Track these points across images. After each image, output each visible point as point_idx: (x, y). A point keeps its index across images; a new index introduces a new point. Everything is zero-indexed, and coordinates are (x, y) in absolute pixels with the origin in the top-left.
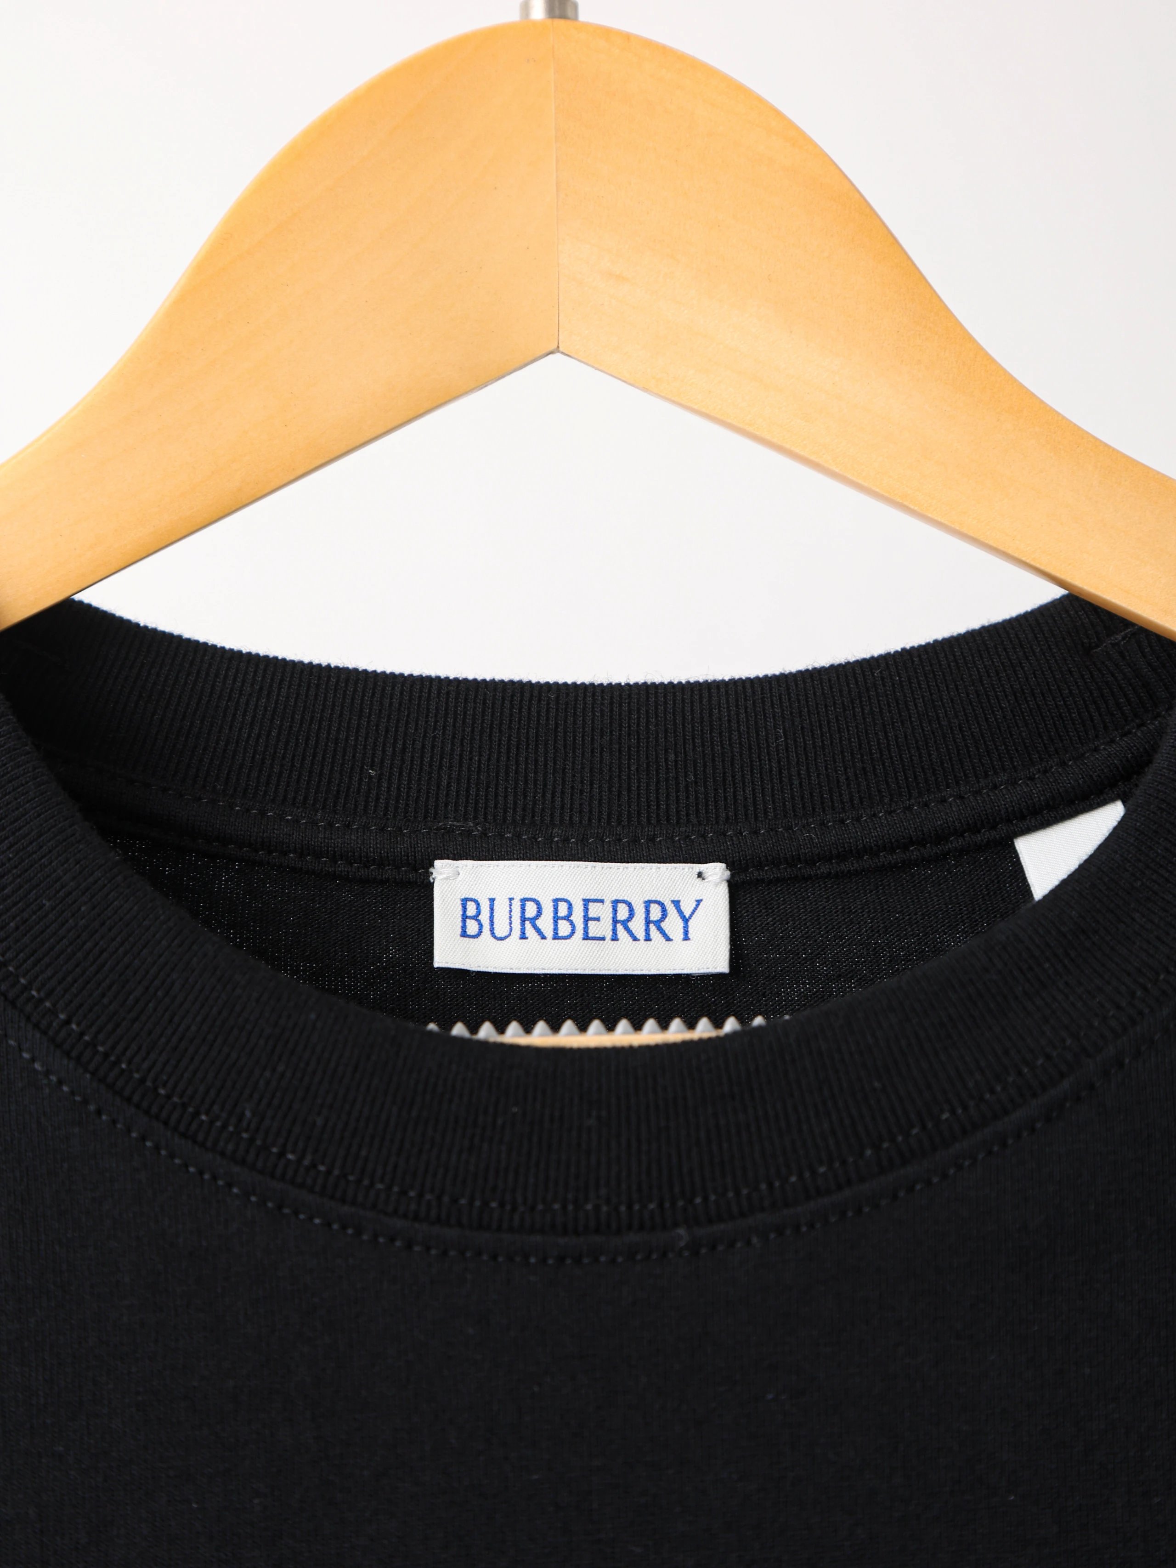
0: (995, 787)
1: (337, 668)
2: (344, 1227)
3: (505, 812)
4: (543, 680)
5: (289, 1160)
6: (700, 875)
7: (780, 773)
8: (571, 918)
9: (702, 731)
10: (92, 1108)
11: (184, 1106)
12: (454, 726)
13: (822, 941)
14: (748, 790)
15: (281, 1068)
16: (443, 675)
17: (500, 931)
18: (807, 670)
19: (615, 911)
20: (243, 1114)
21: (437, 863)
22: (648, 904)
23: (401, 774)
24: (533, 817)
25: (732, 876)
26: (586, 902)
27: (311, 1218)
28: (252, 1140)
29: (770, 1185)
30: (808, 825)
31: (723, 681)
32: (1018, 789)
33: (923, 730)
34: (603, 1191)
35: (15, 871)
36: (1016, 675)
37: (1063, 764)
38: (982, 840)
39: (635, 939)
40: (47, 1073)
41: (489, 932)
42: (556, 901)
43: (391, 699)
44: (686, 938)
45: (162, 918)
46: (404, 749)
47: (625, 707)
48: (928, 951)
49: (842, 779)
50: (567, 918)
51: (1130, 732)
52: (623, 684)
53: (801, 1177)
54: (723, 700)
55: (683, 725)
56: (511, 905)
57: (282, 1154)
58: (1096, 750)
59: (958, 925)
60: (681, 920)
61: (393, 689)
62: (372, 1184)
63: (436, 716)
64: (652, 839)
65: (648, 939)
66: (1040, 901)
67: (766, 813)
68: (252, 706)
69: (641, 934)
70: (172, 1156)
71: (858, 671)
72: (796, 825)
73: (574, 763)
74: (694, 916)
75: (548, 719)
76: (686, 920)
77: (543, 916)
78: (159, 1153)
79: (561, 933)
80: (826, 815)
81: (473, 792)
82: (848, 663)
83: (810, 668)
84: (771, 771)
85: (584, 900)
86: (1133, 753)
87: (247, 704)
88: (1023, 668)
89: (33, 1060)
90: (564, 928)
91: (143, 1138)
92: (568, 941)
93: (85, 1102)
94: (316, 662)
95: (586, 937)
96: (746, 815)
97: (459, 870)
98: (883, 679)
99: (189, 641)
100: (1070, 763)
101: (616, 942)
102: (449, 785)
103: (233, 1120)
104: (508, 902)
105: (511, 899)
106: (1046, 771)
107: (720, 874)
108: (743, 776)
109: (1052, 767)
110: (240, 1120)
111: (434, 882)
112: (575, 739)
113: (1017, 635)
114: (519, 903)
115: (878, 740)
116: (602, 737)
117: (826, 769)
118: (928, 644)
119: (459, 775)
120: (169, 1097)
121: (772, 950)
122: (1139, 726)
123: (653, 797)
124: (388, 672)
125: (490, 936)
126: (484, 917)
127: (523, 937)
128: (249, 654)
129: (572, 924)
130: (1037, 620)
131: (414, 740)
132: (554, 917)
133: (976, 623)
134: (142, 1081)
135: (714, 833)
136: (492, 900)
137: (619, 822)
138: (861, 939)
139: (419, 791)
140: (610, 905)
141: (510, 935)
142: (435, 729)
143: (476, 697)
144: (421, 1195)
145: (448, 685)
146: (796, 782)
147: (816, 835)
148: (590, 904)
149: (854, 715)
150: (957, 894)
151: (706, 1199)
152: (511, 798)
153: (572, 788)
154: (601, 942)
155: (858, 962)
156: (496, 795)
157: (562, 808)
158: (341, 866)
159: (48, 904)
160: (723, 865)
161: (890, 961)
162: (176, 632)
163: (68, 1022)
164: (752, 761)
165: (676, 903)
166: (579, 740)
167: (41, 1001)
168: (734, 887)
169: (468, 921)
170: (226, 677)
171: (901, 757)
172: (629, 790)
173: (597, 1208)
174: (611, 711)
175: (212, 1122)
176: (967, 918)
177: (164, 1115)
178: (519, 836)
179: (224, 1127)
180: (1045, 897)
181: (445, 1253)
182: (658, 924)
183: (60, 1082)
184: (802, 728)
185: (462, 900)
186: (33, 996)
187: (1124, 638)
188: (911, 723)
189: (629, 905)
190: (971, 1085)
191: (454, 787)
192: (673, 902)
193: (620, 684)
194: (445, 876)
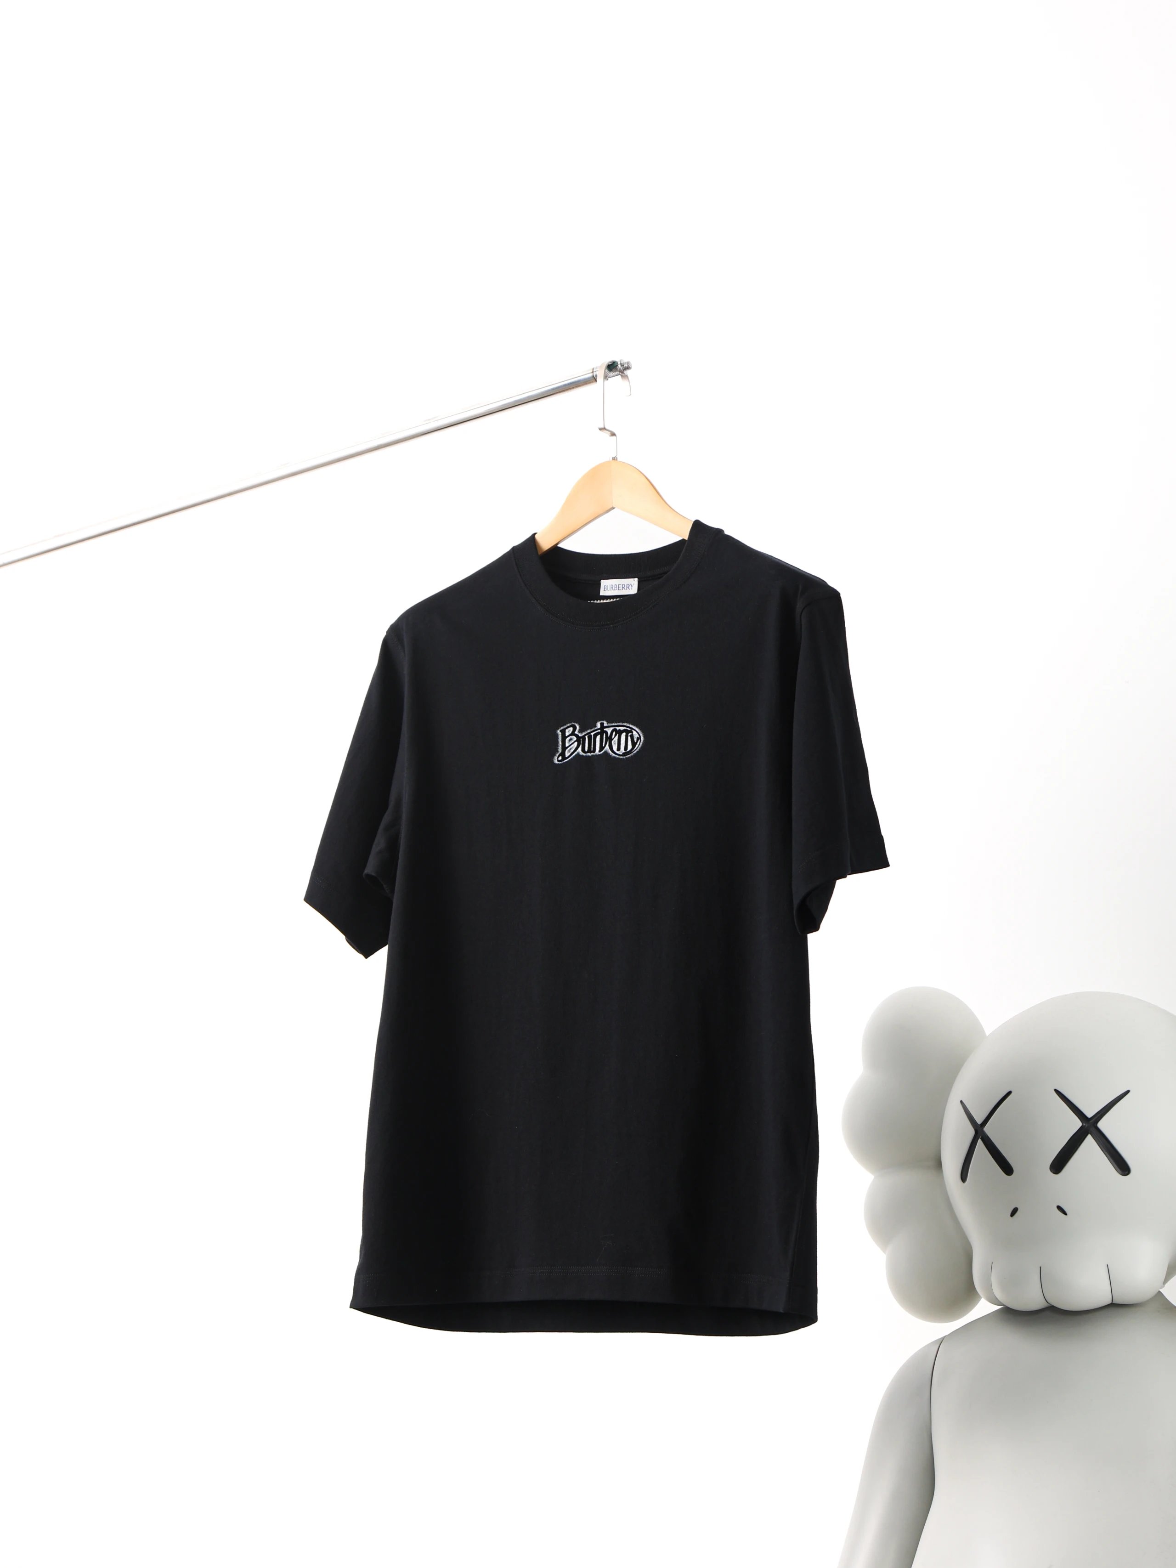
1: (591, 554)
4: (618, 554)
6: (634, 580)
9: (637, 560)
13: (648, 588)
14: (641, 568)
16: (605, 554)
18: (651, 550)
22: (626, 585)
23: (597, 568)
31: (640, 552)
42: (616, 585)
44: (632, 589)
52: (627, 554)
63: (602, 560)
64: (631, 576)
73: (621, 565)
74: (633, 586)
75: (615, 559)
80: (652, 571)
81: (608, 570)
82: (657, 549)
84: (645, 565)
85: (619, 585)
92: (618, 590)
96: (642, 571)
97: (604, 581)
98: (662, 551)
101: (622, 590)
105: (611, 585)
111: (601, 583)
116: (623, 561)
117: (652, 564)
119: (606, 568)
121: (643, 590)
123: (629, 569)
124: (598, 554)
126: (606, 588)
131: (599, 564)
132: (614, 587)
135: (638, 574)
136: (608, 585)
137: (627, 573)
138: (653, 588)
139: (599, 571)
141: (610, 590)
143: (605, 557)
146: (647, 567)
147: (649, 573)
149: (657, 556)
152: (612, 571)
153: (619, 569)
157: (618, 572)
158: (590, 582)
160: (637, 579)
163: (543, 603)
164: (642, 564)
167: (540, 601)
168: (639, 582)
172: (626, 569)
174: (625, 558)
178: (613, 576)
184: (651, 558)
185: (604, 586)
192: (630, 584)
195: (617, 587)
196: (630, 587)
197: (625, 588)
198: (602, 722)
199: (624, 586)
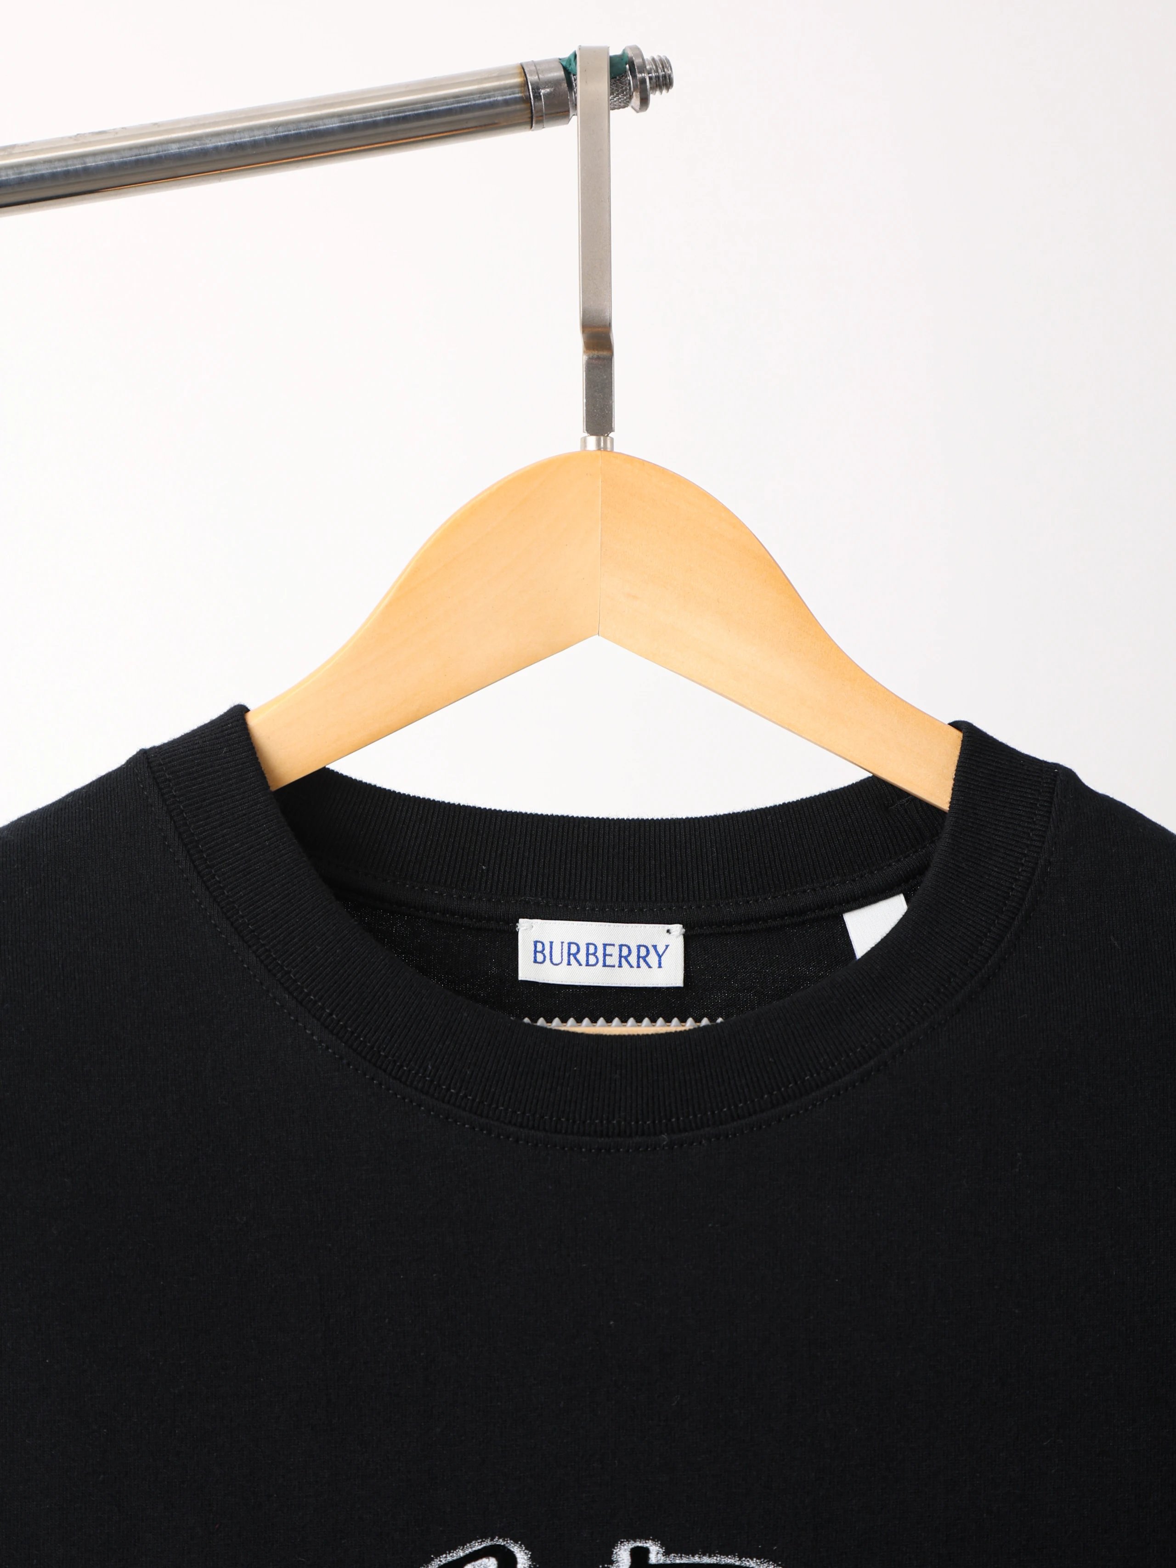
0: (834, 884)
1: (464, 806)
2: (482, 1130)
3: (559, 891)
4: (580, 815)
5: (452, 1093)
6: (668, 931)
7: (714, 873)
8: (596, 954)
9: (670, 848)
10: (345, 1061)
11: (395, 1062)
12: (530, 841)
13: (735, 970)
14: (696, 882)
15: (447, 1043)
16: (524, 812)
17: (556, 959)
18: (730, 814)
19: (621, 951)
20: (427, 1067)
21: (521, 920)
22: (639, 947)
23: (500, 868)
24: (574, 895)
25: (686, 932)
26: (605, 945)
27: (464, 1125)
28: (432, 1081)
29: (713, 1113)
30: (729, 903)
31: (682, 819)
32: (846, 886)
33: (794, 851)
34: (623, 1114)
35: (300, 929)
36: (847, 821)
37: (872, 873)
38: (825, 914)
39: (631, 967)
40: (321, 1042)
41: (549, 961)
42: (588, 945)
43: (495, 825)
44: (660, 966)
45: (381, 957)
46: (501, 855)
47: (627, 833)
48: (794, 977)
49: (748, 877)
50: (594, 954)
51: (909, 855)
52: (625, 819)
53: (729, 1108)
54: (682, 831)
55: (660, 844)
56: (562, 946)
57: (448, 1089)
58: (890, 865)
59: (810, 962)
60: (657, 956)
61: (496, 820)
62: (497, 1107)
63: (520, 836)
64: (641, 910)
65: (639, 966)
66: (860, 959)
67: (705, 896)
68: (416, 827)
69: (635, 964)
70: (388, 1089)
71: (759, 816)
72: (722, 903)
73: (597, 865)
74: (664, 954)
75: (583, 839)
76: (660, 957)
77: (580, 953)
78: (381, 1087)
79: (590, 963)
80: (739, 898)
81: (540, 880)
82: (753, 811)
83: (731, 813)
84: (708, 871)
85: (604, 944)
86: (910, 868)
87: (414, 826)
88: (850, 817)
89: (312, 1035)
90: (592, 960)
91: (373, 1079)
92: (594, 967)
93: (341, 1058)
94: (452, 802)
95: (605, 965)
96: (694, 896)
97: (533, 925)
98: (772, 821)
99: (380, 788)
100: (876, 872)
101: (621, 968)
102: (527, 876)
103: (422, 1070)
104: (561, 944)
105: (562, 943)
106: (862, 876)
107: (679, 931)
108: (693, 874)
109: (865, 874)
110: (425, 1070)
111: (518, 932)
112: (598, 851)
113: (847, 798)
114: (567, 945)
115: (769, 856)
116: (614, 850)
117: (739, 871)
118: (798, 801)
119: (532, 869)
120: (386, 1057)
121: (707, 974)
122: (914, 852)
123: (642, 885)
124: (493, 809)
125: (550, 963)
126: (547, 952)
127: (569, 964)
128: (414, 797)
129: (596, 957)
130: (859, 790)
131: (507, 849)
132: (587, 954)
133: (824, 790)
134: (372, 1047)
135: (676, 907)
136: (551, 943)
137: (623, 899)
138: (757, 969)
139: (510, 879)
140: (618, 947)
141: (561, 962)
142: (519, 843)
143: (543, 825)
144: (524, 1113)
145: (527, 818)
146: (722, 879)
147: (734, 910)
148: (607, 947)
149: (756, 841)
150: (810, 944)
151: (678, 1119)
152: (562, 883)
153: (597, 879)
154: (613, 968)
155: (755, 982)
156: (554, 882)
157: (591, 890)
158: (466, 921)
159: (319, 948)
160: (681, 926)
161: (773, 982)
162: (373, 783)
163: (331, 1014)
164: (697, 866)
165: (655, 947)
166: (601, 851)
167: (315, 1002)
168: (687, 938)
169: (538, 954)
170: (402, 811)
171: (781, 866)
172: (628, 881)
173: (619, 1123)
174: (619, 835)
175: (410, 1071)
176: (816, 958)
177: (384, 1066)
178: (567, 906)
179: (417, 1073)
180: (863, 957)
181: (536, 1145)
182: (644, 958)
183: (327, 1048)
184: (727, 848)
185: (534, 942)
186: (312, 999)
187: (907, 802)
188: (788, 846)
189: (629, 947)
190: (822, 1061)
191: (530, 876)
192: (653, 946)
193: (624, 819)
194: (525, 928)
195: (600, 954)
196: (653, 959)
197: (633, 959)
198: (639, 1544)
199: (625, 952)
